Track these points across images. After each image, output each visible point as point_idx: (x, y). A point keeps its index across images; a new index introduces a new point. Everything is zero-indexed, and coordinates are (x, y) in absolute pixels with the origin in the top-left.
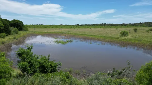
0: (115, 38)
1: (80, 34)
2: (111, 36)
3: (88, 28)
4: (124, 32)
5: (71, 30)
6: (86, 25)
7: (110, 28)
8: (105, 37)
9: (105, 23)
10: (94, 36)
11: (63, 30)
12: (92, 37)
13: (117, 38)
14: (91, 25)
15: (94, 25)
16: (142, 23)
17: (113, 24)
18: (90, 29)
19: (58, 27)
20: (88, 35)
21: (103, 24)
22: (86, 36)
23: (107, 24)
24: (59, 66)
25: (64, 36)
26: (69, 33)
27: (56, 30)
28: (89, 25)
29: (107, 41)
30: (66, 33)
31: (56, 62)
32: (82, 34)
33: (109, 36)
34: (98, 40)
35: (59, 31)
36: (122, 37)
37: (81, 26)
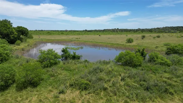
0: (121, 45)
1: (90, 41)
2: (118, 43)
3: (98, 34)
4: (130, 39)
5: (80, 37)
6: (95, 30)
7: (120, 35)
8: (112, 44)
9: (118, 29)
10: (103, 43)
11: (71, 37)
12: (101, 44)
13: (123, 45)
14: (102, 30)
15: (104, 31)
16: (160, 28)
17: (127, 29)
18: (100, 36)
19: (63, 34)
20: (97, 42)
21: (115, 29)
22: (95, 43)
23: (120, 29)
24: (81, 57)
25: (74, 43)
26: (78, 40)
27: (63, 37)
28: (99, 30)
29: (113, 48)
30: (75, 40)
31: (79, 55)
32: (91, 42)
33: (117, 43)
34: (106, 46)
35: (67, 38)
36: (128, 44)
37: (90, 32)
